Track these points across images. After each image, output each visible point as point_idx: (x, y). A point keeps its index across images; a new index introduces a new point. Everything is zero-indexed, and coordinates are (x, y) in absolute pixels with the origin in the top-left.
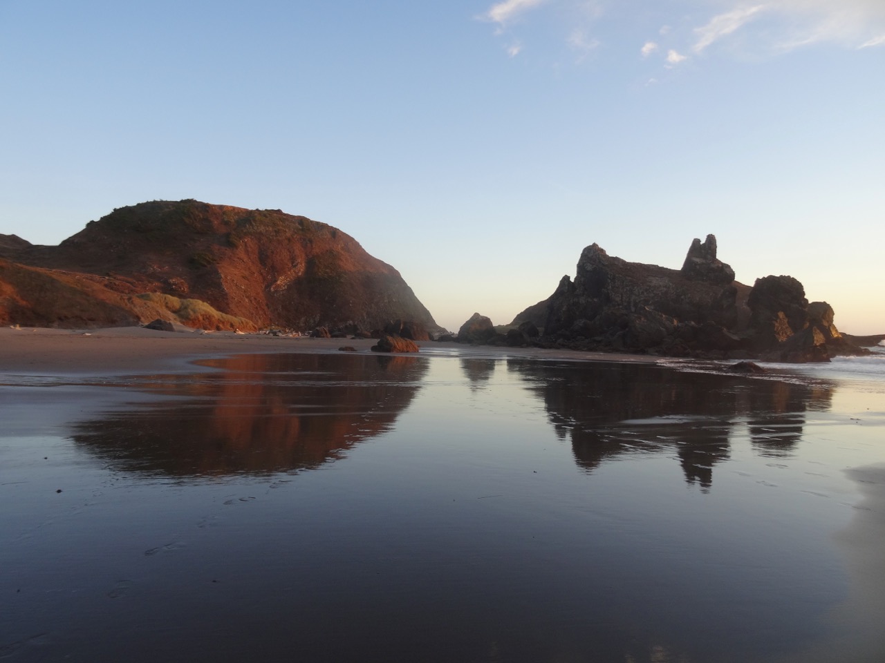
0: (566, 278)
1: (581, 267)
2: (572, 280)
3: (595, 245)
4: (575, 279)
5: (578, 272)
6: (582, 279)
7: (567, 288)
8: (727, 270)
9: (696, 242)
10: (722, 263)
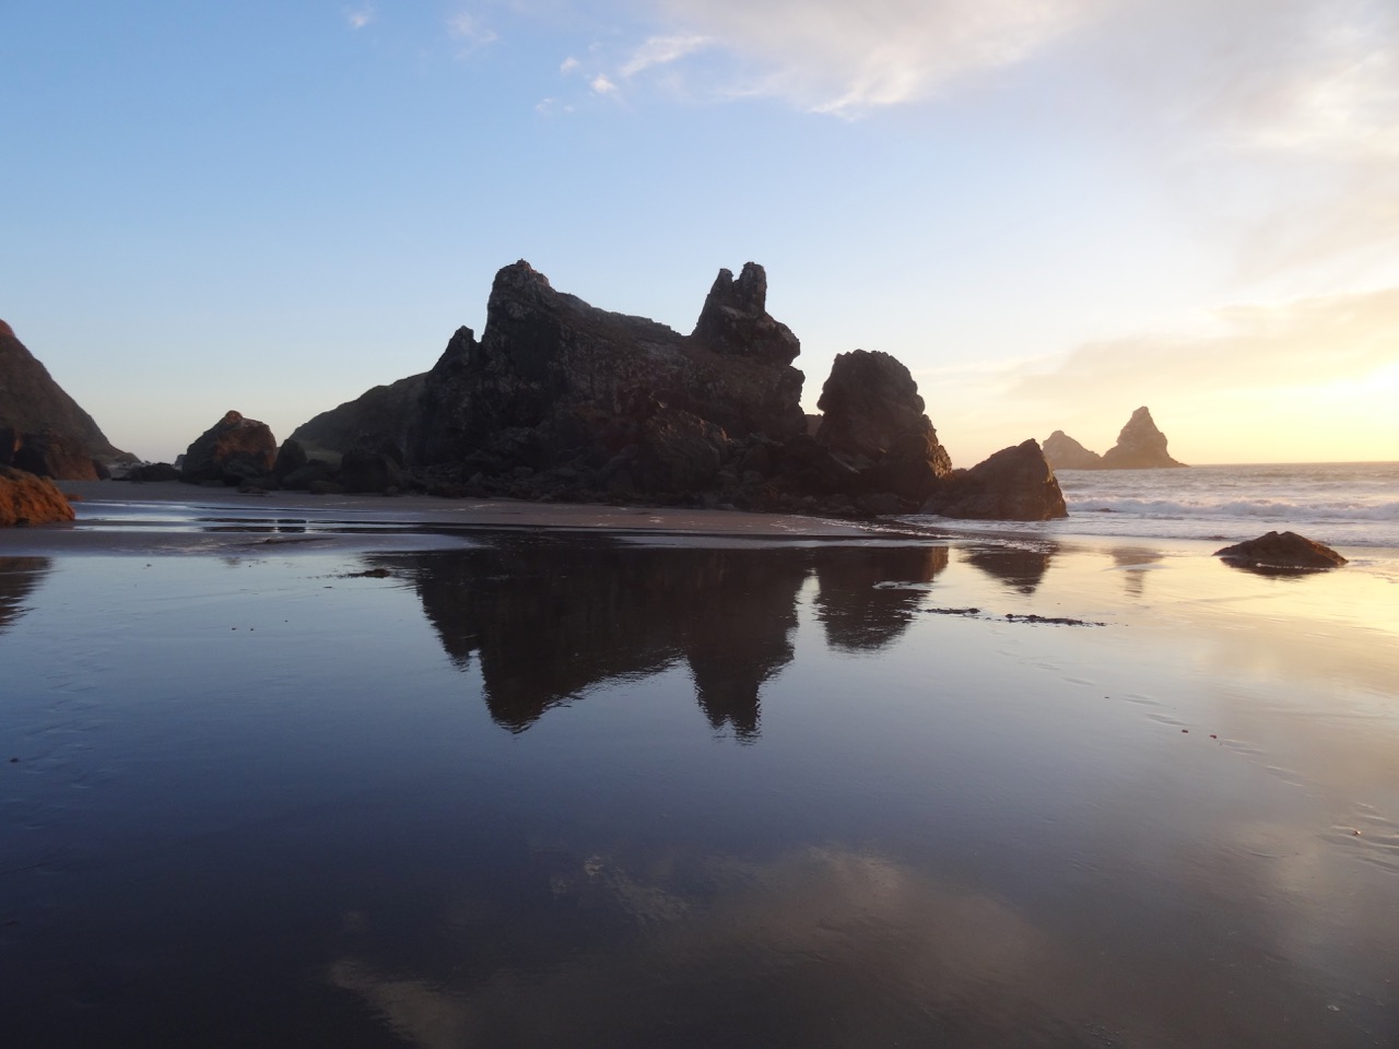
0: (463, 335)
1: (497, 308)
2: (478, 338)
3: (522, 264)
4: (483, 337)
5: (491, 322)
6: (503, 338)
7: (467, 355)
8: (785, 333)
9: (725, 275)
10: (775, 322)
